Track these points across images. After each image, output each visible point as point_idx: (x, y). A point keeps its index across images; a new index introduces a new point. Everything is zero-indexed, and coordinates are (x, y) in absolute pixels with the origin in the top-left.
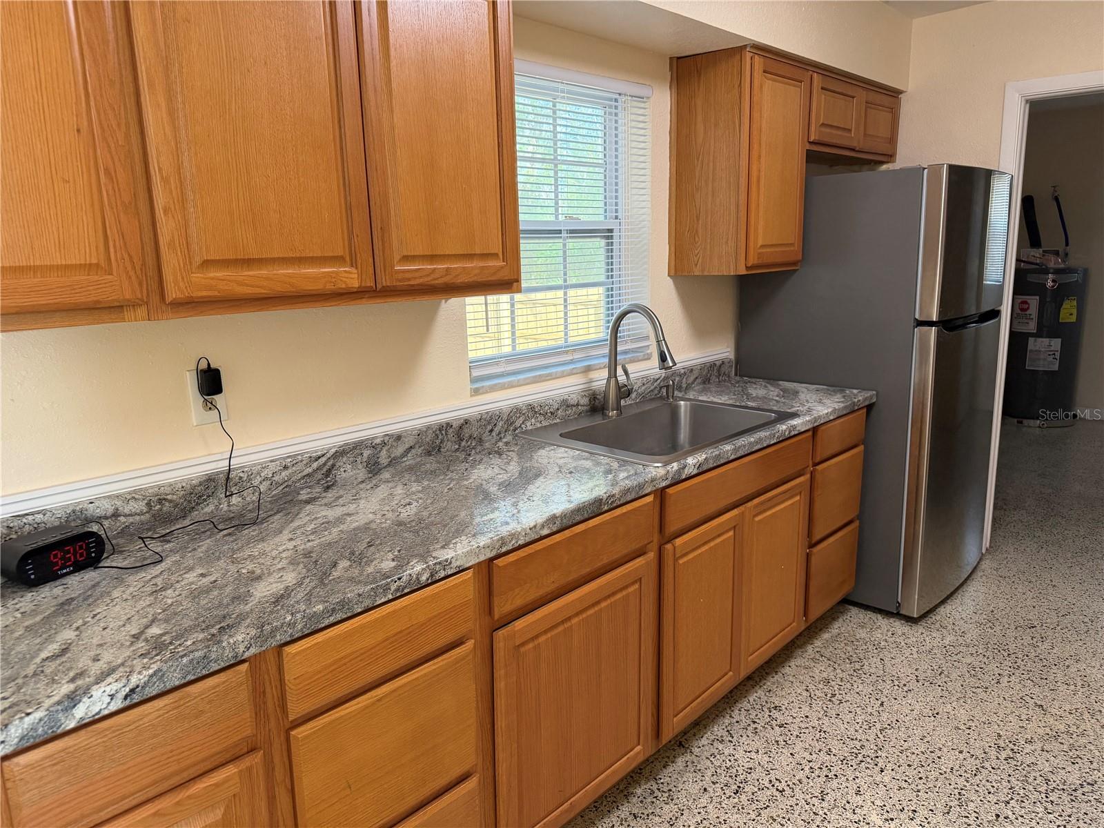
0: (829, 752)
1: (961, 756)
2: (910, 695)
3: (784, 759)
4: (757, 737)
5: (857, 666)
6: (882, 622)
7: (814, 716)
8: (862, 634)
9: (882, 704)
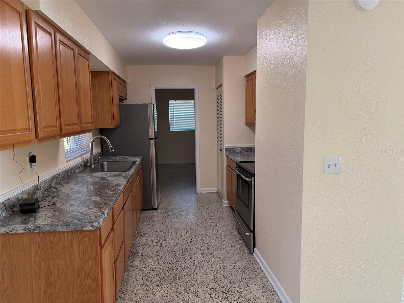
0: (160, 234)
1: (182, 226)
2: (166, 221)
3: (153, 238)
4: (144, 237)
5: (152, 220)
6: (150, 211)
7: (152, 230)
8: (148, 215)
9: (162, 224)
